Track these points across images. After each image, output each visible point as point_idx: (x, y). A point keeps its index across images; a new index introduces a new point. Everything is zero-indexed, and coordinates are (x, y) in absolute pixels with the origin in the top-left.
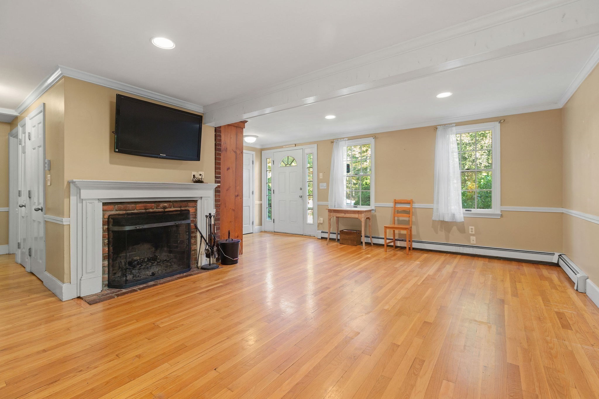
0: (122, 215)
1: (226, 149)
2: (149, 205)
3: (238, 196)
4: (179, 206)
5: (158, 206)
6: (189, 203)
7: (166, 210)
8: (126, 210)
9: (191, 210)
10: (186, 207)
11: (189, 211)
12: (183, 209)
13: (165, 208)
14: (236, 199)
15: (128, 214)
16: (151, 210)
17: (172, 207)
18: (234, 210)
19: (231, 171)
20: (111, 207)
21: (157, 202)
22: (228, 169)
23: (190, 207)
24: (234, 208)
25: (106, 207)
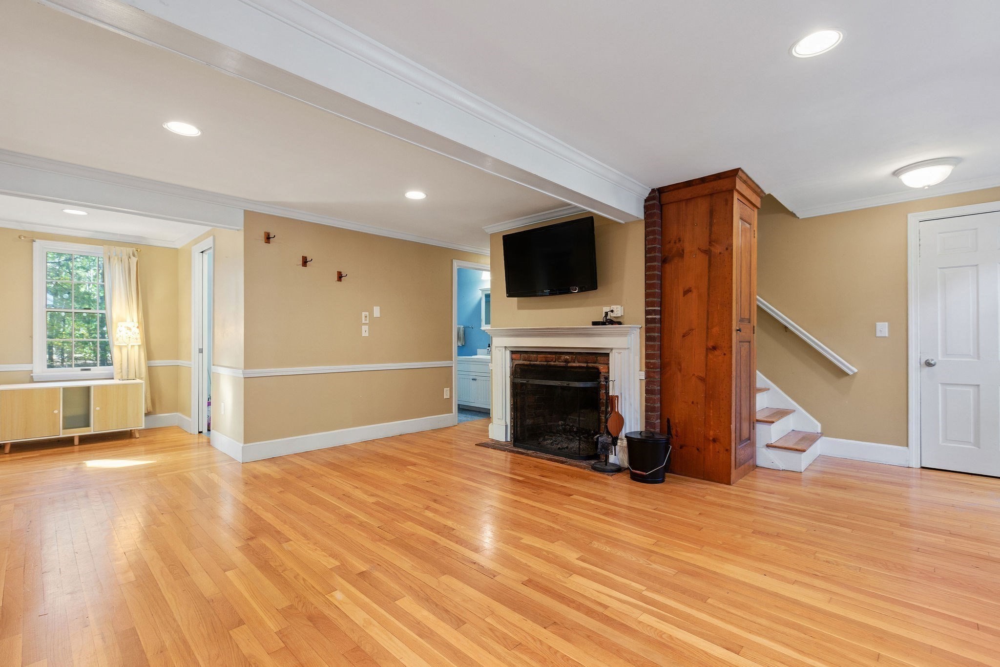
0: (527, 365)
1: (681, 251)
2: (549, 356)
3: (714, 348)
4: (585, 361)
5: (559, 358)
6: (599, 358)
7: (570, 365)
8: (529, 361)
9: (602, 368)
10: (595, 363)
11: (597, 369)
12: (590, 365)
13: (566, 361)
14: (710, 356)
15: (530, 365)
16: (552, 363)
17: (576, 361)
18: (702, 380)
19: (694, 295)
20: (518, 356)
21: (557, 353)
22: (687, 292)
23: (601, 363)
24: (702, 375)
25: (514, 356)
